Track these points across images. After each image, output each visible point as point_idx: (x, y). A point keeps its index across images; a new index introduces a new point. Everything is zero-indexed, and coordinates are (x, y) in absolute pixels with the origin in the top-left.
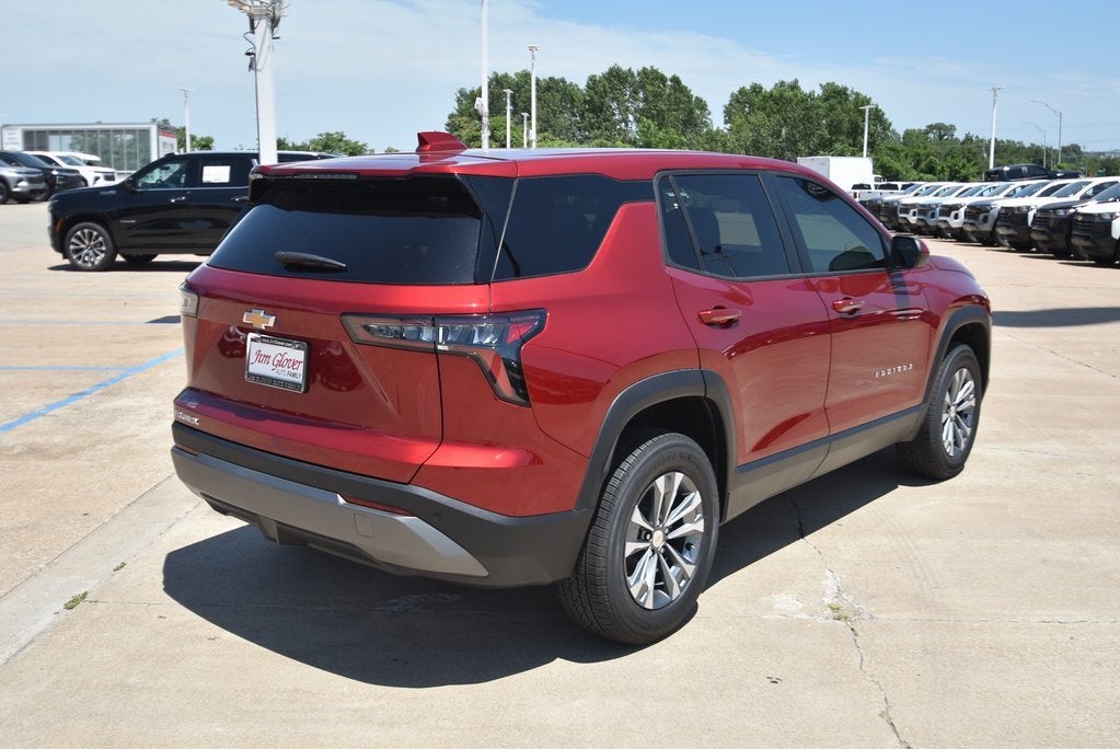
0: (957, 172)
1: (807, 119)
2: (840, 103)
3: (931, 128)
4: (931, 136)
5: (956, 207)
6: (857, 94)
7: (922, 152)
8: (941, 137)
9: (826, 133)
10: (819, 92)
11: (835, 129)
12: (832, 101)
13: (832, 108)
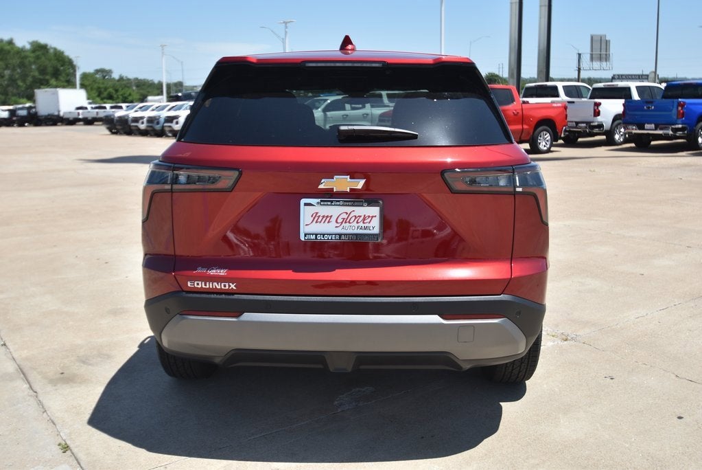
0: (126, 98)
1: (22, 65)
2: (43, 54)
3: (97, 71)
4: (98, 76)
5: (142, 118)
6: (55, 49)
7: (101, 86)
8: (104, 77)
9: (36, 74)
10: (28, 47)
11: (43, 71)
12: (38, 53)
13: (38, 58)
